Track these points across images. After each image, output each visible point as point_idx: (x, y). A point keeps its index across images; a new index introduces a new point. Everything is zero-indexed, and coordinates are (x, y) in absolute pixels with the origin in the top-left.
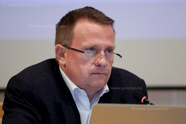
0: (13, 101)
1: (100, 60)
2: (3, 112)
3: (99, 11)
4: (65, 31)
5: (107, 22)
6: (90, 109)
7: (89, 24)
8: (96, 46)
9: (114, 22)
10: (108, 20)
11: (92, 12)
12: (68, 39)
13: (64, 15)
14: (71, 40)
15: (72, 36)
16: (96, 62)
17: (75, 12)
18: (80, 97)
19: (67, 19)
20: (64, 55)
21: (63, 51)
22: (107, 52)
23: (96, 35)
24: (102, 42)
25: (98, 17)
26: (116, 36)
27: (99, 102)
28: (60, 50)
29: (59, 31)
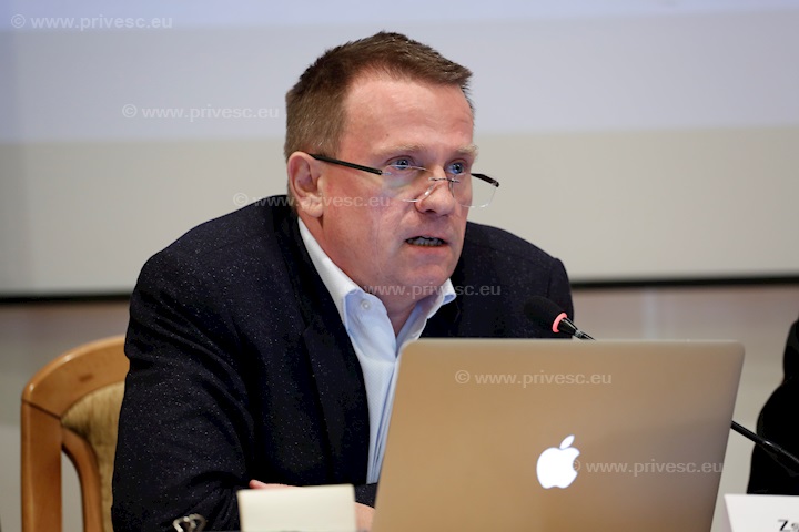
0: (158, 330)
1: (431, 194)
2: (127, 362)
3: (420, 44)
4: (316, 111)
5: (449, 75)
6: (397, 355)
7: (391, 83)
8: (417, 150)
9: (469, 75)
10: (451, 71)
11: (398, 48)
12: (328, 134)
13: (311, 61)
14: (337, 136)
15: (341, 123)
16: (419, 201)
17: (346, 49)
18: (365, 319)
19: (321, 72)
20: (316, 186)
21: (313, 171)
22: (452, 172)
23: (415, 118)
24: (437, 140)
25: (419, 61)
26: (475, 122)
27: (423, 335)
28: (302, 169)
29: (297, 111)
